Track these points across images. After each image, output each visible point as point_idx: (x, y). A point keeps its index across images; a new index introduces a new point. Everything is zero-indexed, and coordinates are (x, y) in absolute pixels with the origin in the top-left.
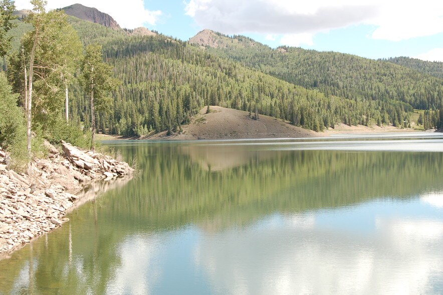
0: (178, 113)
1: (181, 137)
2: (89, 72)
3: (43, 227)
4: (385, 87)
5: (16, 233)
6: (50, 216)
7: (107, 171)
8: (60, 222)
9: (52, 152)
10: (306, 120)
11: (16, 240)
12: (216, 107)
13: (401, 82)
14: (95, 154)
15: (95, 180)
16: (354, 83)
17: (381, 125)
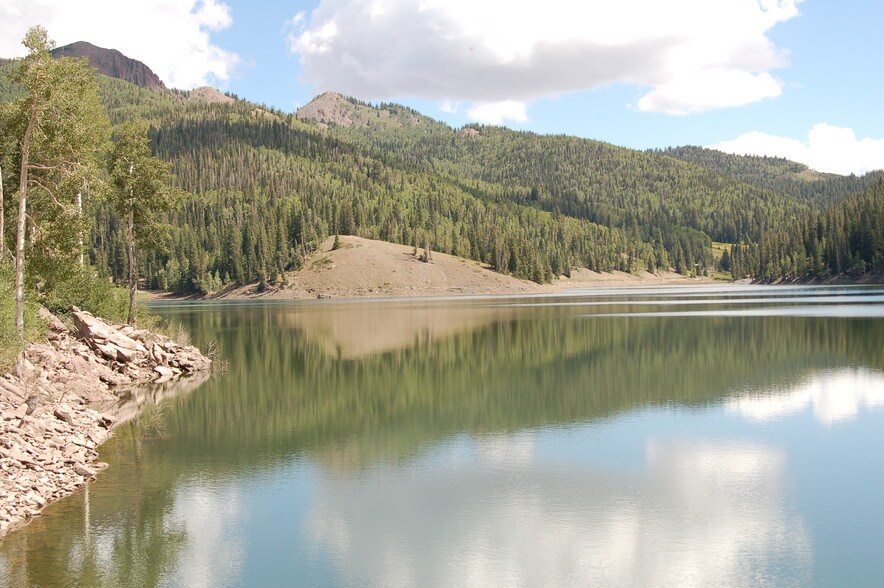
0: (279, 248)
1: (286, 294)
2: (124, 174)
3: (60, 482)
4: (661, 202)
5: (11, 497)
6: (72, 460)
7: (161, 365)
8: (93, 471)
9: (54, 329)
10: (518, 262)
11: (14, 512)
12: (351, 237)
13: (687, 193)
14: (137, 332)
15: (138, 382)
16: (604, 193)
17: (655, 270)
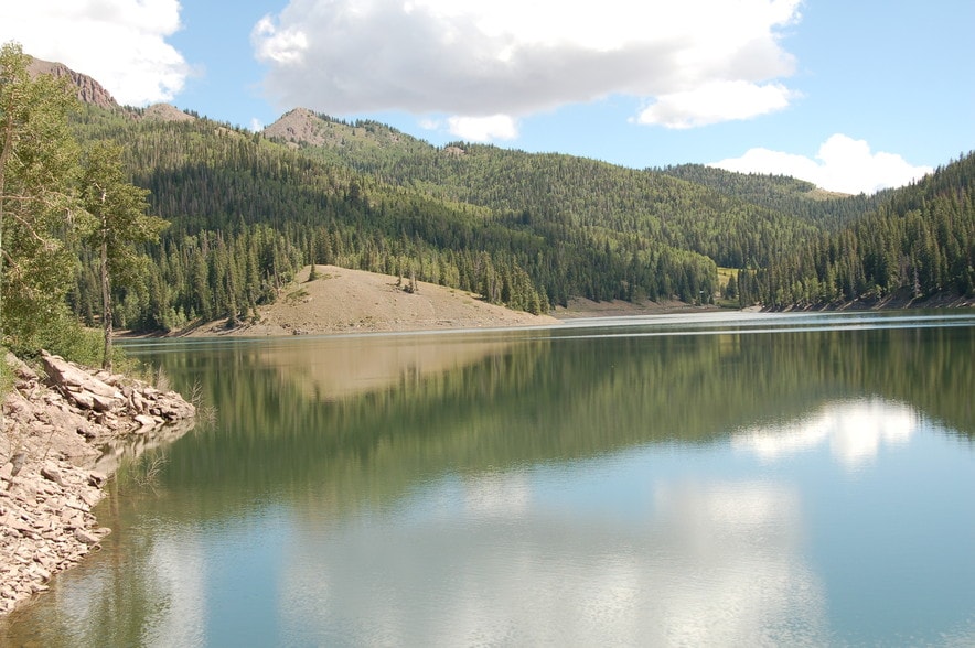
0: (249, 280)
1: (258, 331)
2: (96, 202)
3: (63, 552)
4: (662, 224)
5: (14, 571)
6: (72, 526)
7: (141, 413)
8: (95, 538)
9: (23, 377)
10: (512, 291)
11: (19, 588)
12: (328, 267)
13: (691, 214)
14: (113, 378)
15: (117, 433)
16: (601, 216)
